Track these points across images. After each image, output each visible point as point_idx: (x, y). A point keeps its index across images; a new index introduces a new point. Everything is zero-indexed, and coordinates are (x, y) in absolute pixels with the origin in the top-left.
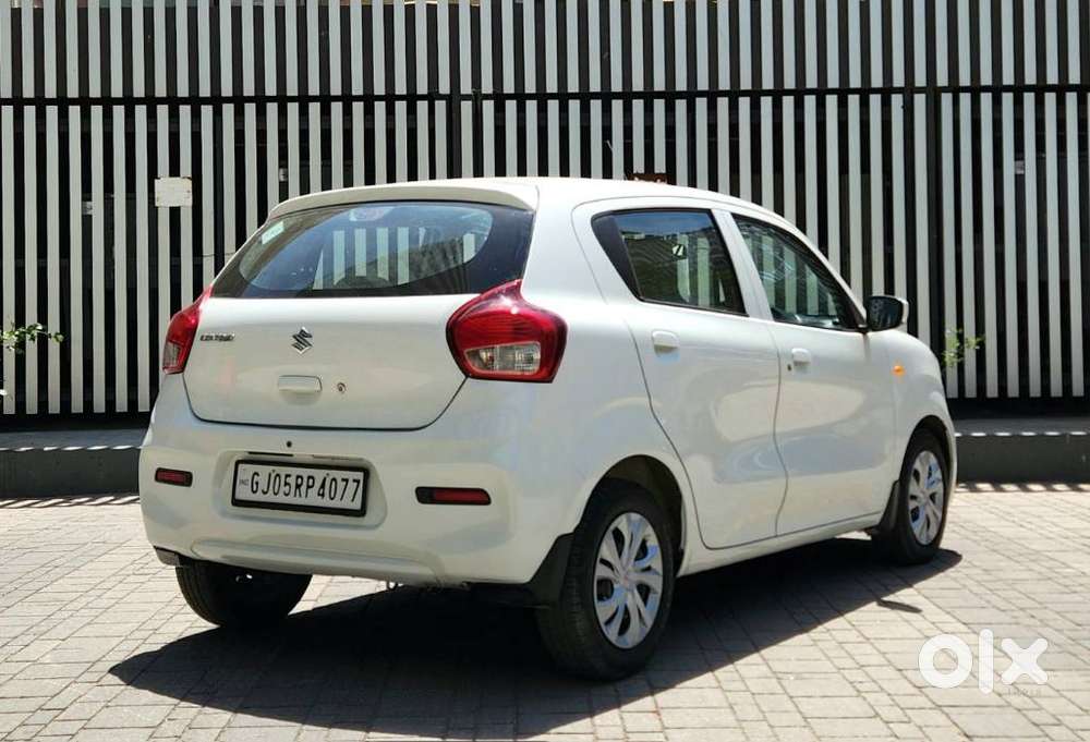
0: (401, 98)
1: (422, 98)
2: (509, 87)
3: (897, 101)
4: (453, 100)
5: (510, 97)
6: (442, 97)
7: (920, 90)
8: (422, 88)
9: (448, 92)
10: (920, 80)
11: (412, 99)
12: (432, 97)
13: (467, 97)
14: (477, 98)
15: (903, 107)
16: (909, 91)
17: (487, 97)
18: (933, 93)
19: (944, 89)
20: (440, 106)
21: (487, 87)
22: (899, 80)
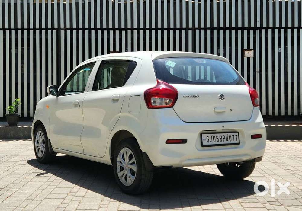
0: (44, 29)
1: (50, 29)
2: (74, 26)
3: (184, 32)
4: (58, 30)
5: (75, 29)
6: (55, 29)
7: (190, 29)
8: (50, 26)
9: (57, 28)
10: (190, 26)
11: (47, 29)
12: (52, 29)
13: (62, 29)
14: (65, 30)
15: (185, 33)
16: (187, 29)
17: (68, 29)
18: (194, 30)
19: (197, 29)
20: (55, 32)
21: (68, 26)
22: (184, 26)
